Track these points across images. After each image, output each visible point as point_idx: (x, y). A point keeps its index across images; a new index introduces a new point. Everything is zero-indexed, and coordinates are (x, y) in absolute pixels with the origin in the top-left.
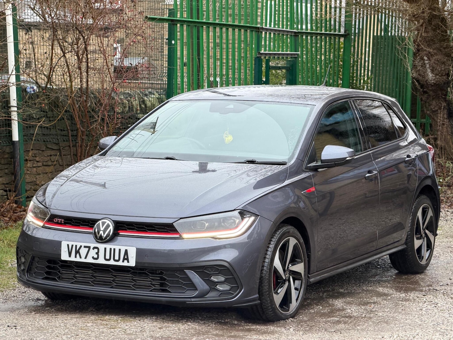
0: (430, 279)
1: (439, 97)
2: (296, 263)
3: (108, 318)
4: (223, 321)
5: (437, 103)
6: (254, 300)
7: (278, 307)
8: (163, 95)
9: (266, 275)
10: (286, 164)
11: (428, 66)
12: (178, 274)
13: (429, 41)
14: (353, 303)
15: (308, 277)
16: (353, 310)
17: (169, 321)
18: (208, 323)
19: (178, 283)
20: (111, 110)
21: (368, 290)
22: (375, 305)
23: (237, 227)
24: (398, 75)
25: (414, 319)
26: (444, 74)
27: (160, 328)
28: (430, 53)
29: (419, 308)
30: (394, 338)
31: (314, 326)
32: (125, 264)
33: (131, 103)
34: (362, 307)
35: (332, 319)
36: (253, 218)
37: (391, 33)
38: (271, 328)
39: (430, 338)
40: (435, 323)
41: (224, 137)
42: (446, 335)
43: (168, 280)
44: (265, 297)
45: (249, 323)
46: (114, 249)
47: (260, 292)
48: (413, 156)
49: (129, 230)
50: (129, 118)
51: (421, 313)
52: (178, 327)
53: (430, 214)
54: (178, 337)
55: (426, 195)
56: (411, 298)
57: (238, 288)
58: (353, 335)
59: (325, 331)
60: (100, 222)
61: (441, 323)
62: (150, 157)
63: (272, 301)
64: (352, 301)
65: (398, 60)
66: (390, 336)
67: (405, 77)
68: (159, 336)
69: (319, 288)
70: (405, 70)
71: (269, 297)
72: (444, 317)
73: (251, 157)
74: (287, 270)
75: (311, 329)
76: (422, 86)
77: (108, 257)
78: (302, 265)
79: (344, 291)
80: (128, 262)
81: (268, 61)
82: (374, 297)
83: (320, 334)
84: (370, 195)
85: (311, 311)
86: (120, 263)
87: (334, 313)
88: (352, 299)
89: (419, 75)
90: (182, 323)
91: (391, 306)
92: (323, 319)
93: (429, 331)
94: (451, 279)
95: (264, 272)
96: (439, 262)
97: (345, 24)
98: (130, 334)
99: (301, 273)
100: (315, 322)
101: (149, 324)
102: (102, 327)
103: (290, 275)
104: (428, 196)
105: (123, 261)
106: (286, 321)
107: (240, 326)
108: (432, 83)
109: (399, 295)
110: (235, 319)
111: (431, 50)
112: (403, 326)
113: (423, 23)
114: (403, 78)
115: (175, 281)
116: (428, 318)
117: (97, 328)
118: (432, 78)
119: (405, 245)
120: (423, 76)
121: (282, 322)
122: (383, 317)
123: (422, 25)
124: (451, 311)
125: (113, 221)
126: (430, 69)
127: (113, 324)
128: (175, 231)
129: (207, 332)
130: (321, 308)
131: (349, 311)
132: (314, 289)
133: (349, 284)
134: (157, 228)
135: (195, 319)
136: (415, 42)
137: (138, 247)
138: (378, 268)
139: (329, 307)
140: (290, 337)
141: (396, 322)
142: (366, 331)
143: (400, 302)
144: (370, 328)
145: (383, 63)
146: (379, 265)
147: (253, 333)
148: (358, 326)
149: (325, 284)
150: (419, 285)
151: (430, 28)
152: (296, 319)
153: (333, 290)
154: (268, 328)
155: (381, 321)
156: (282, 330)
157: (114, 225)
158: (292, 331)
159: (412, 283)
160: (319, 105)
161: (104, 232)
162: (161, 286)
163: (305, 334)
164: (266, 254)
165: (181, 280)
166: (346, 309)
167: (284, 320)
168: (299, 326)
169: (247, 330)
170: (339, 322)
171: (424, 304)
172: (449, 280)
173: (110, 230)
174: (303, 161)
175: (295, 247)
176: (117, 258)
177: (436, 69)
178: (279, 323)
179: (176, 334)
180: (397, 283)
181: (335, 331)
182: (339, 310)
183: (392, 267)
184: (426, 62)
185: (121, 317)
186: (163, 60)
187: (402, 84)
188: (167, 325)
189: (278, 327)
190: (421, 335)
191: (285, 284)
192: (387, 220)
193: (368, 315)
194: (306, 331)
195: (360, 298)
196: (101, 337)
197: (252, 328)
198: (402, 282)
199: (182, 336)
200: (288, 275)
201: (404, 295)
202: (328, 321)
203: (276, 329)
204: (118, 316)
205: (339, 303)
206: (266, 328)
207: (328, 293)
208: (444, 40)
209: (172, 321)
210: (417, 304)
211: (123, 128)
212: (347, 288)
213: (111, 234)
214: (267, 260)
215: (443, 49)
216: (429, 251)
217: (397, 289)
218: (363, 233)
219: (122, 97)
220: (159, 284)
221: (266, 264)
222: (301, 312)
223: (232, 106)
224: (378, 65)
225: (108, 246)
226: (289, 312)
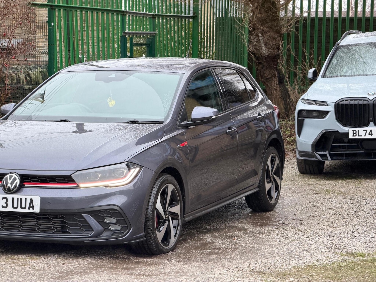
0: (279, 216)
1: (271, 67)
2: (174, 206)
3: (17, 257)
4: (114, 256)
5: (270, 72)
6: (141, 237)
7: (160, 242)
8: (45, 69)
9: (150, 216)
10: (162, 123)
11: (262, 41)
12: (76, 218)
13: (263, 21)
14: (220, 237)
15: (184, 217)
16: (220, 243)
17: (69, 257)
18: (103, 258)
19: (76, 225)
20: (2, 82)
21: (230, 226)
22: (238, 238)
23: (125, 177)
24: (237, 50)
25: (272, 248)
26: (275, 48)
27: (63, 264)
28: (263, 30)
29: (274, 239)
30: (259, 265)
31: (191, 257)
32: (31, 211)
33: (19, 76)
34: (228, 240)
35: (205, 251)
36: (138, 169)
37: (231, 15)
38: (156, 260)
39: (288, 263)
40: (290, 251)
41: (108, 102)
42: (300, 260)
43: (68, 223)
44: (150, 234)
45: (137, 257)
46: (21, 199)
47: (146, 230)
48: (263, 114)
49: (32, 182)
50: (17, 89)
51: (276, 243)
52: (78, 262)
53: (277, 161)
54: (80, 271)
55: (273, 146)
56: (266, 231)
57: (128, 228)
58: (225, 264)
59: (201, 261)
60: (8, 176)
61: (294, 250)
62: (46, 120)
63: (156, 237)
64: (219, 235)
65: (237, 37)
66: (256, 263)
67: (242, 52)
68: (64, 271)
69: (189, 226)
70: (242, 45)
71: (153, 234)
72: (295, 245)
73: (133, 118)
74: (167, 212)
75: (189, 260)
76: (257, 58)
77: (15, 206)
78: (178, 207)
79: (211, 227)
80: (33, 209)
81: (131, 40)
82: (236, 231)
83: (197, 264)
84: (226, 149)
85: (186, 245)
86: (26, 210)
87: (206, 246)
88: (218, 234)
89: (255, 49)
90: (81, 259)
91: (251, 238)
92: (197, 251)
93: (286, 258)
94: (295, 215)
95: (148, 213)
96: (284, 202)
97: (193, 7)
98: (38, 270)
99: (178, 214)
100: (191, 254)
101: (54, 261)
102: (14, 265)
103: (169, 215)
104: (275, 148)
105: (29, 209)
106: (167, 254)
107: (129, 259)
108: (266, 55)
109: (256, 229)
110: (125, 254)
111: (265, 28)
112: (264, 255)
113: (257, 6)
114: (241, 52)
115: (74, 224)
116: (283, 247)
117: (10, 266)
118: (265, 52)
119: (258, 188)
120: (258, 50)
121: (164, 255)
122: (246, 247)
123: (257, 8)
124: (300, 241)
125: (19, 174)
126: (264, 44)
127: (23, 262)
128: (73, 181)
129: (103, 266)
130: (194, 242)
131: (218, 244)
132: (186, 227)
133: (213, 221)
134: (57, 179)
135: (91, 255)
136: (251, 21)
137: (42, 196)
138: (236, 208)
139: (200, 241)
140: (173, 267)
141: (258, 251)
142: (234, 260)
143: (258, 235)
144: (237, 257)
145: (225, 40)
146: (236, 205)
147: (141, 264)
148: (227, 255)
149: (194, 222)
150: (271, 220)
151: (263, 10)
152: (175, 252)
153: (202, 227)
154: (154, 260)
155: (246, 251)
156: (166, 262)
157: (19, 178)
158: (174, 262)
159: (265, 219)
160: (187, 74)
161: (12, 184)
162: (62, 229)
163: (185, 264)
164: (150, 199)
165: (79, 222)
166: (215, 242)
167: (165, 253)
168: (179, 258)
169: (136, 263)
170: (211, 253)
171: (278, 236)
172: (295, 216)
173: (17, 182)
174: (176, 120)
175: (173, 192)
176: (23, 206)
177: (268, 44)
178: (161, 256)
179: (78, 268)
180: (253, 219)
181: (209, 261)
182: (209, 243)
183: (247, 207)
184: (261, 38)
185: (28, 256)
186: (35, 41)
187: (240, 56)
188: (69, 261)
189: (161, 259)
190: (281, 261)
191: (165, 223)
192: (241, 168)
193: (233, 247)
194: (185, 261)
195: (225, 233)
196: (14, 273)
197: (140, 261)
198: (257, 218)
199: (83, 270)
200: (168, 216)
201: (260, 229)
202: (202, 253)
203: (160, 261)
204: (25, 255)
205: (208, 238)
206: (152, 261)
207: (198, 230)
208: (274, 20)
209: (72, 257)
210: (272, 236)
211: (12, 98)
212: (213, 225)
213: (17, 186)
214: (150, 204)
215: (274, 28)
216: (277, 192)
217: (253, 225)
218: (222, 180)
219: (11, 71)
220: (60, 226)
221: (150, 207)
222: (178, 247)
223: (113, 76)
224: (220, 42)
225: (15, 196)
226: (169, 247)
